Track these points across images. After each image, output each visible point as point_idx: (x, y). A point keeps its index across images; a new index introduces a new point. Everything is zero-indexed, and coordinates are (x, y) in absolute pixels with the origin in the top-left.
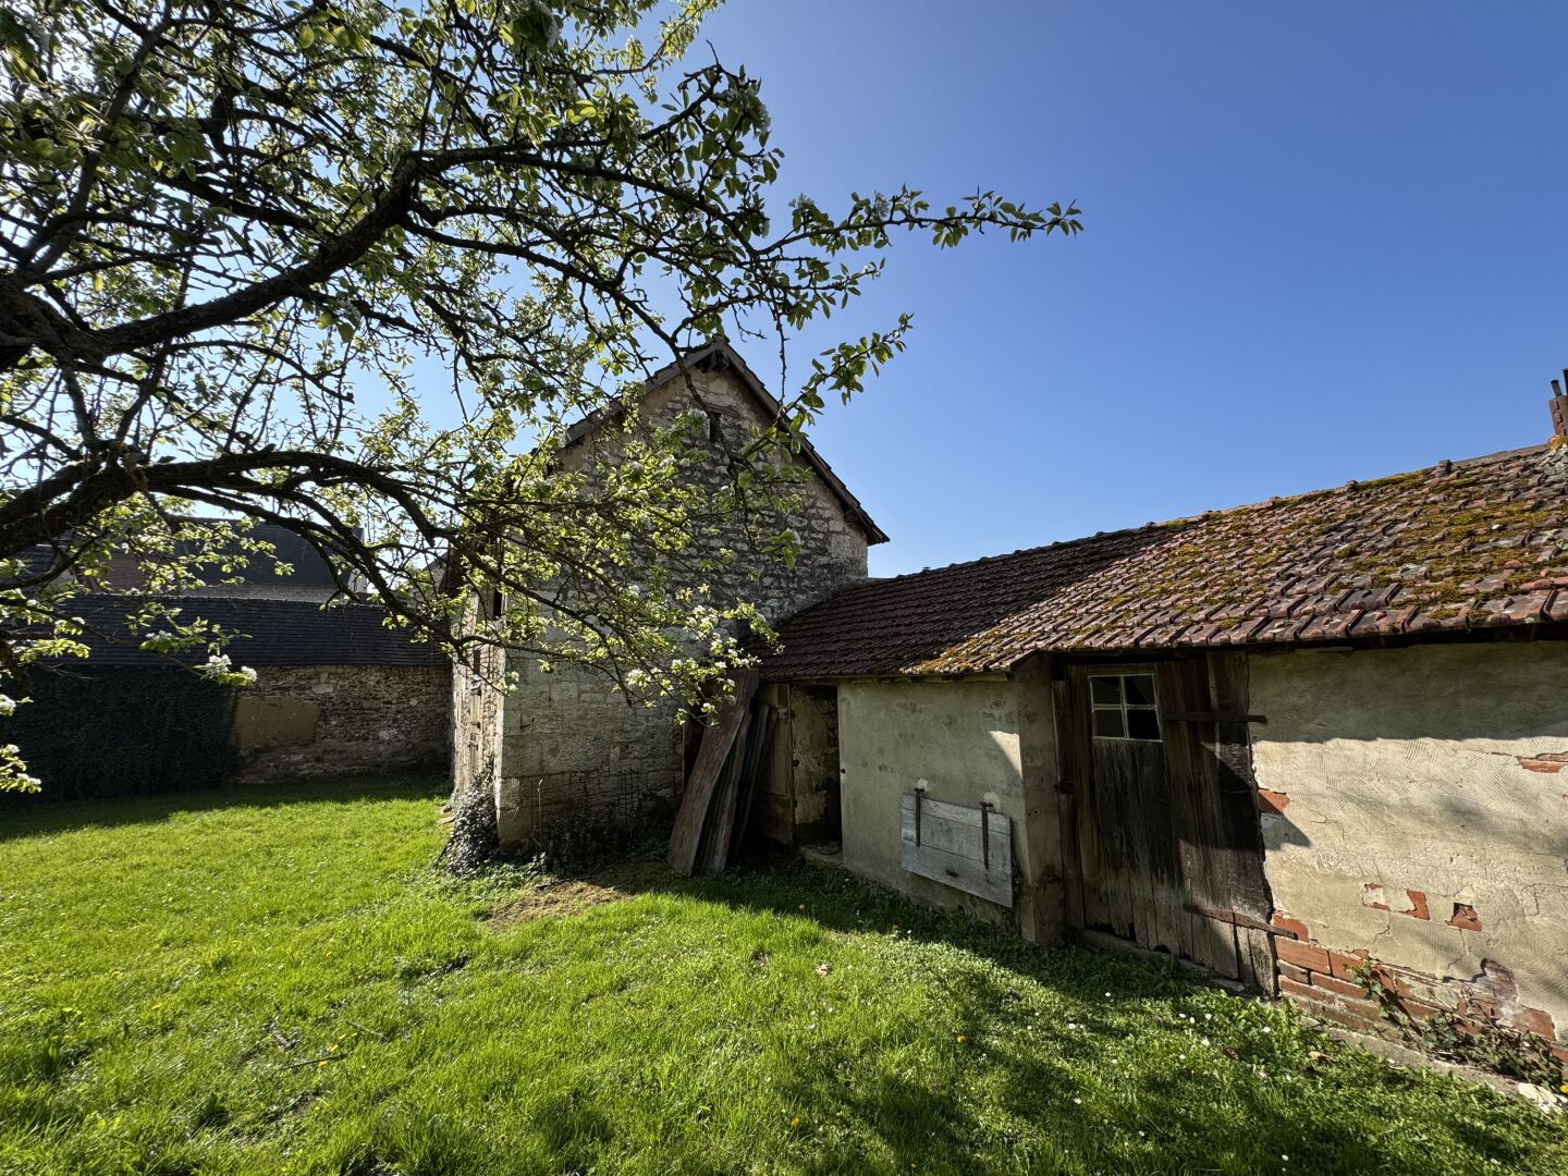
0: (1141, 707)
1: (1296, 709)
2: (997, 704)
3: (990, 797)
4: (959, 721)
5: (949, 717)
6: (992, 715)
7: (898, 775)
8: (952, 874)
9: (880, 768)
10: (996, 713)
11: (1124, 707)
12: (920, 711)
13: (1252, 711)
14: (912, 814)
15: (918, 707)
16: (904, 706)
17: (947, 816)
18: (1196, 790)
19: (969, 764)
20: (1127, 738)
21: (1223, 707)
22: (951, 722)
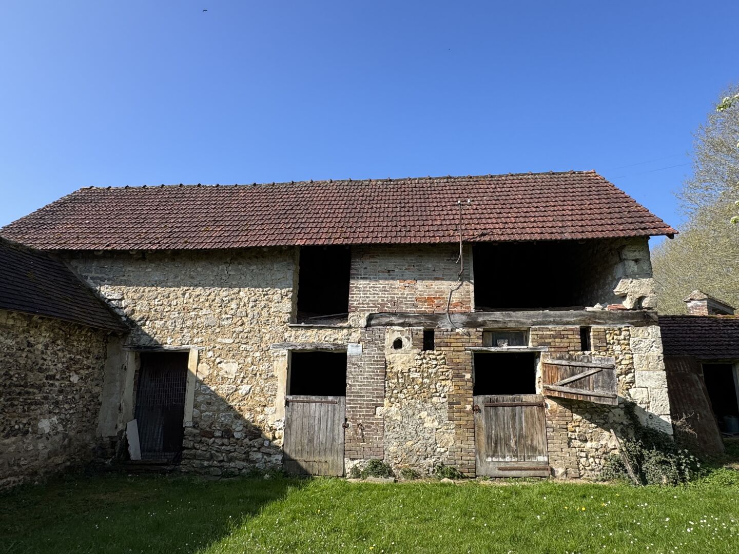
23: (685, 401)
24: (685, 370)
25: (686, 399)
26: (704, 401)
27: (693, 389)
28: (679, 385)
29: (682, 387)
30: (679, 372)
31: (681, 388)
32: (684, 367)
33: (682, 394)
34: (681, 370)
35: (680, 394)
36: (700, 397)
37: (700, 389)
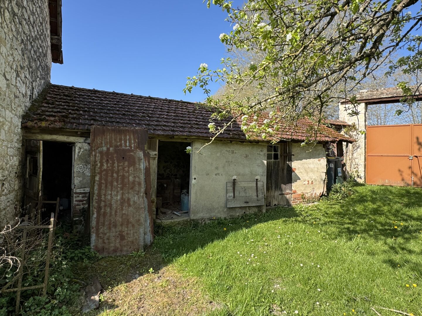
0: (276, 153)
1: (298, 153)
2: (261, 151)
3: (258, 177)
4: (250, 156)
5: (246, 155)
6: (260, 154)
7: (224, 176)
8: (247, 202)
9: (216, 175)
10: (261, 153)
11: (273, 153)
12: (236, 153)
13: (292, 154)
14: (231, 188)
15: (234, 152)
16: (229, 151)
17: (245, 185)
18: (283, 170)
19: (252, 169)
20: (273, 160)
21: (289, 153)
22: (247, 156)
23: (115, 183)
24: (130, 146)
25: (117, 182)
26: (140, 184)
27: (131, 168)
28: (116, 165)
29: (118, 166)
30: (123, 148)
31: (116, 169)
32: (130, 142)
33: (115, 175)
34: (126, 146)
35: (112, 176)
36: (137, 179)
37: (140, 169)
